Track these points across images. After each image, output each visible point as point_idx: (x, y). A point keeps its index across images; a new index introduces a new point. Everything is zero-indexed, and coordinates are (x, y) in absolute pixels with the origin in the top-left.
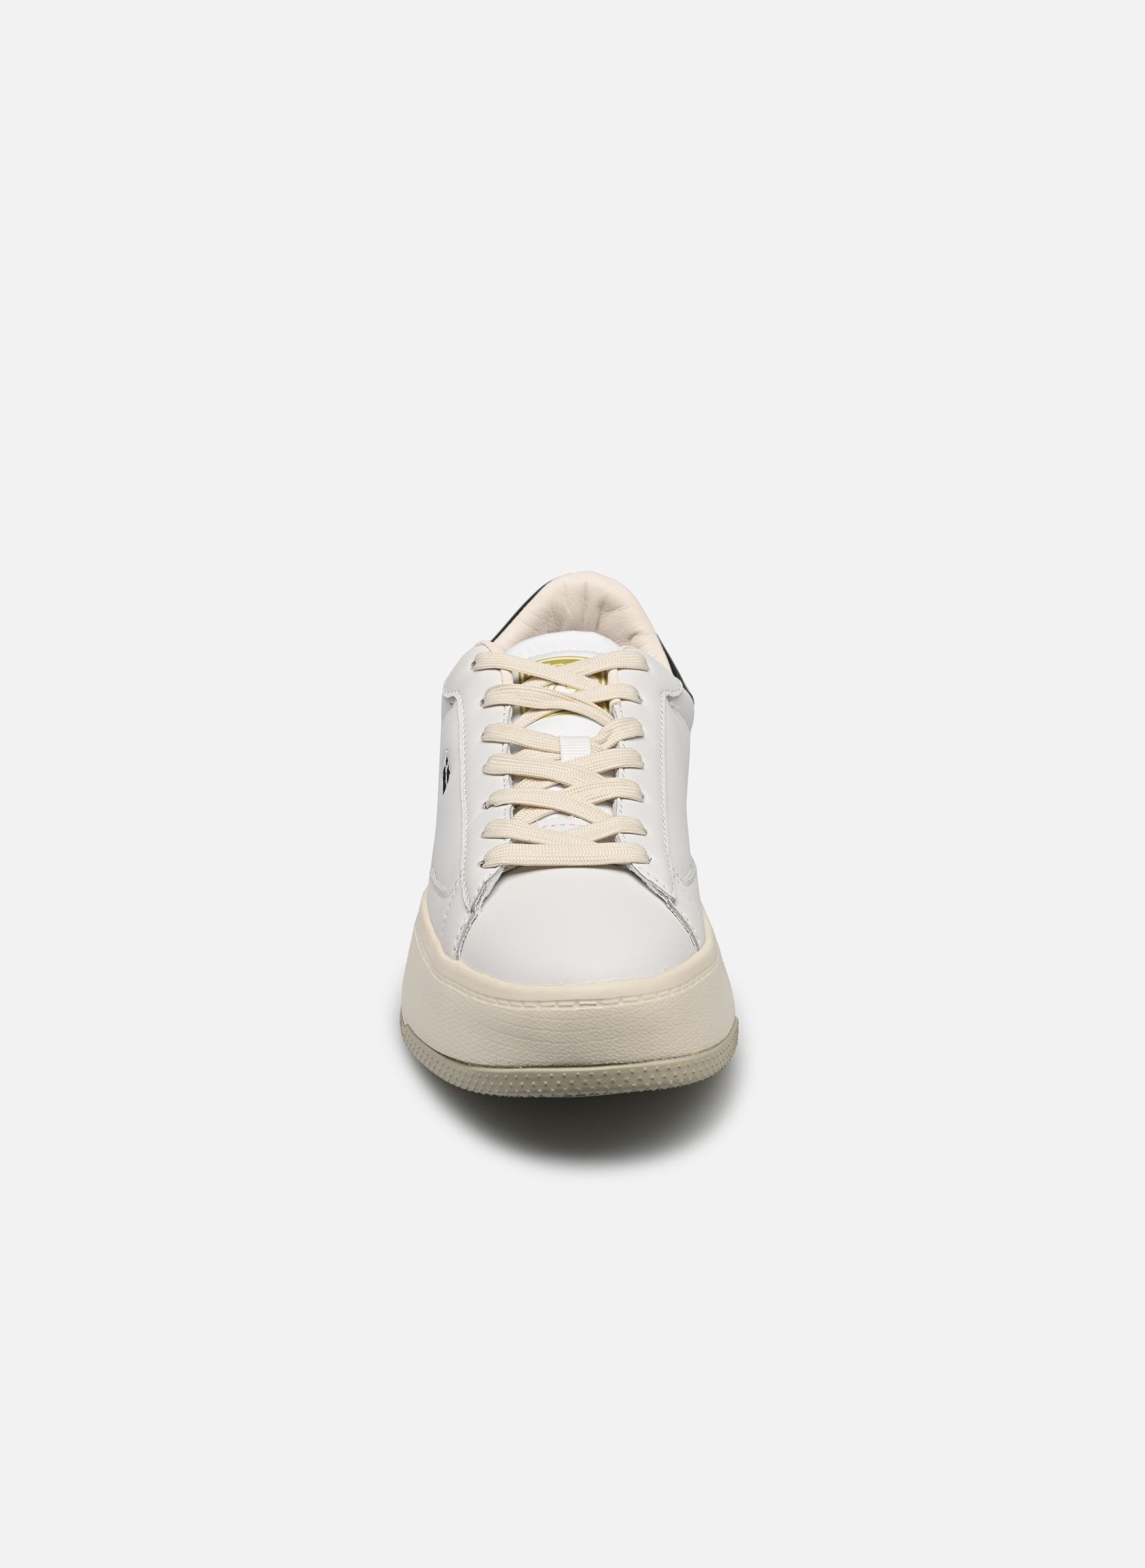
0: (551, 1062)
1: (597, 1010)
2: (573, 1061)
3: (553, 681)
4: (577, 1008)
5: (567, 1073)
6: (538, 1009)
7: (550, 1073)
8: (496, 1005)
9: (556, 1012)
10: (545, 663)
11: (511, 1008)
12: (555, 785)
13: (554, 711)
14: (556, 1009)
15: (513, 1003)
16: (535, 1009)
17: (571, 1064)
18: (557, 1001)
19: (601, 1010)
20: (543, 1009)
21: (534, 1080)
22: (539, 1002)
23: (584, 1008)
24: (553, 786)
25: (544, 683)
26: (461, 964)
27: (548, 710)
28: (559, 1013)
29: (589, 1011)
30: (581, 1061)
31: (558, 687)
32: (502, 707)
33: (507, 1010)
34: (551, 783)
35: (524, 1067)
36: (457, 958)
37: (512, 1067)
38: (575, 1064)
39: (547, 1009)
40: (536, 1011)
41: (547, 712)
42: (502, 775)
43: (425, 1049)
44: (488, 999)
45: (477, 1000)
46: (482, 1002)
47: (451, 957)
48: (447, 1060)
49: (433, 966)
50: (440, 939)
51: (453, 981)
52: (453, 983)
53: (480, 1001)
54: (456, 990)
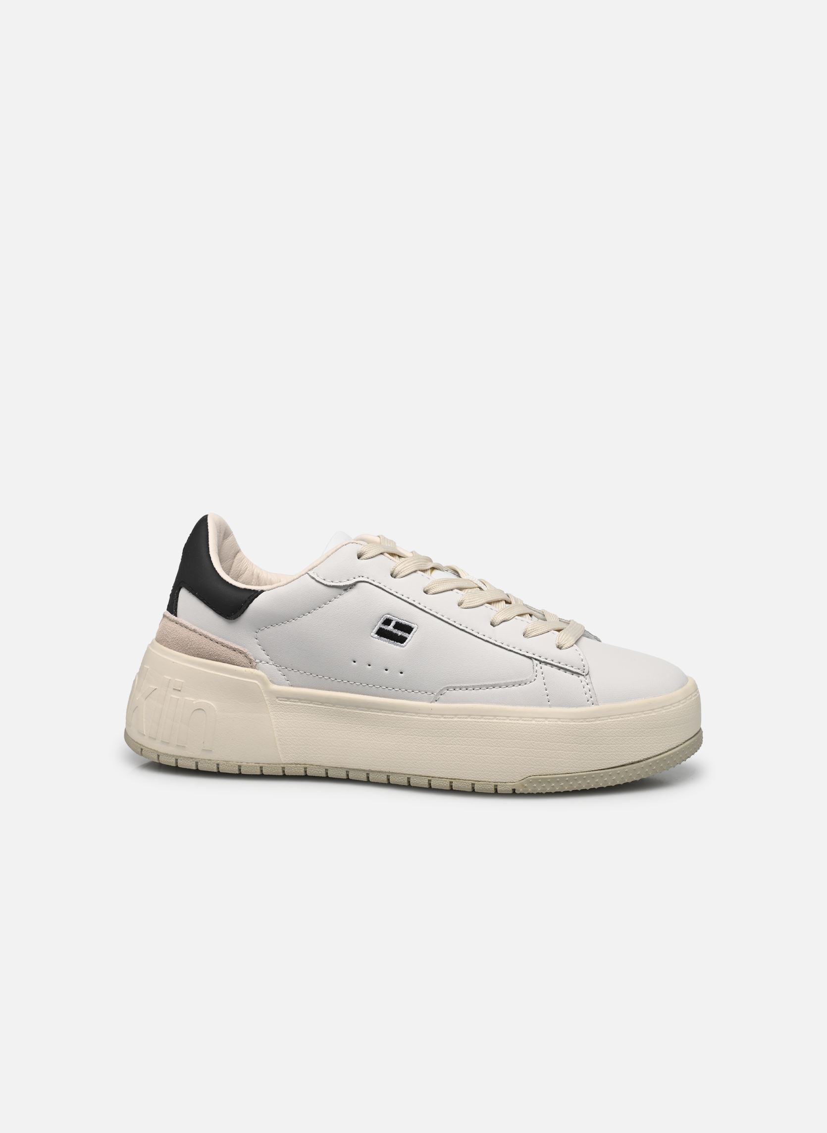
26: (603, 706)
36: (598, 704)
43: (575, 776)
44: (655, 710)
45: (645, 716)
46: (651, 715)
47: (589, 705)
48: (613, 770)
49: (572, 720)
50: (550, 706)
51: (610, 716)
52: (611, 717)
53: (648, 715)
54: (617, 720)
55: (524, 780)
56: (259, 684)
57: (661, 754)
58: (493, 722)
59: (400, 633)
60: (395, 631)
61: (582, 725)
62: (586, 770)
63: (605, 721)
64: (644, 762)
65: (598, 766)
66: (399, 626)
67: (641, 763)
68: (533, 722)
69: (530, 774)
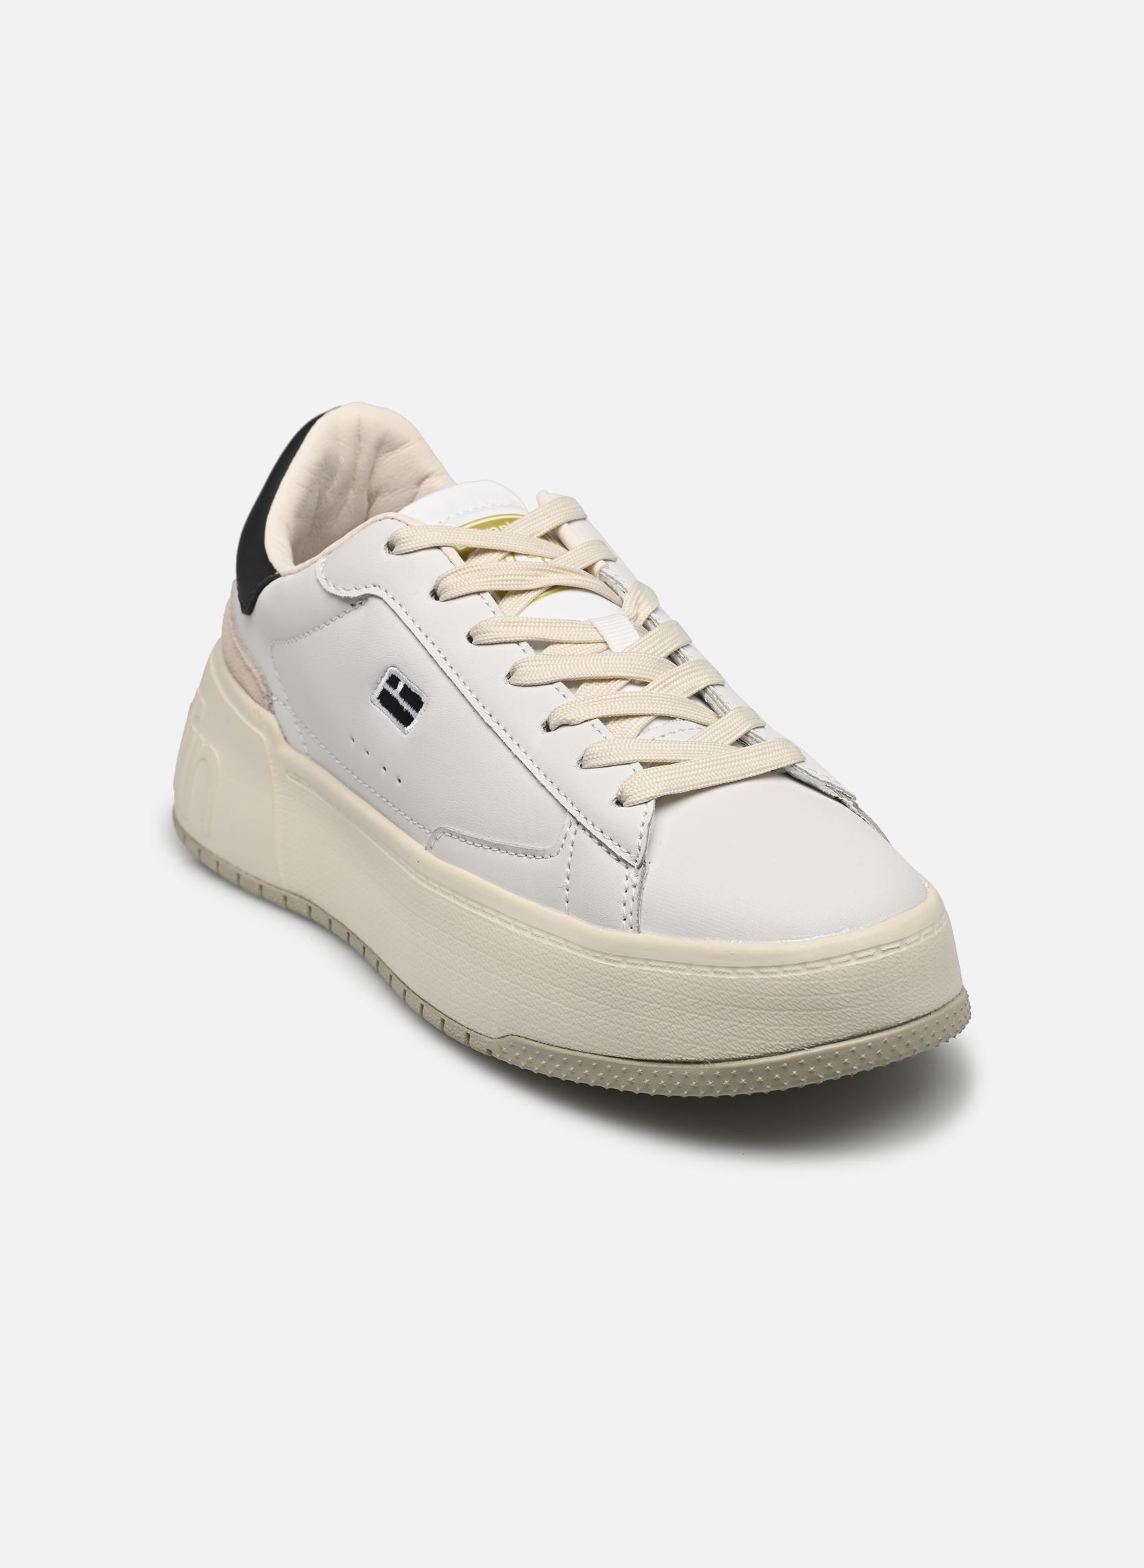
0: (850, 1033)
1: (902, 953)
2: (878, 1025)
3: (509, 550)
4: (880, 956)
5: (873, 1042)
6: (829, 968)
7: (850, 1047)
8: (758, 976)
9: (854, 967)
10: (473, 527)
11: (785, 976)
12: (628, 684)
13: (544, 590)
14: (854, 963)
15: (785, 969)
16: (823, 970)
17: (875, 1030)
18: (852, 953)
19: (906, 952)
20: (836, 967)
21: (829, 1060)
22: (828, 959)
23: (888, 954)
24: (625, 686)
25: (499, 556)
26: (647, 937)
27: (537, 589)
28: (859, 968)
29: (893, 956)
30: (887, 1023)
31: (518, 558)
32: (476, 596)
33: (779, 980)
34: (624, 682)
35: (810, 1047)
36: (639, 931)
37: (793, 1051)
38: (879, 1029)
39: (841, 966)
40: (827, 971)
41: (536, 593)
42: (551, 684)
43: (577, 1057)
44: (738, 971)
45: (715, 976)
46: (728, 977)
47: (624, 930)
48: (646, 1065)
49: (584, 949)
50: (568, 911)
51: (648, 960)
52: (650, 963)
53: (723, 976)
54: (661, 971)
55: (504, 1039)
56: (264, 739)
57: (744, 1059)
58: (476, 915)
59: (406, 707)
60: (401, 701)
61: (598, 964)
62: (601, 1051)
63: (637, 967)
64: (706, 1066)
65: (618, 1049)
66: (408, 693)
67: (701, 1066)
68: (527, 935)
69: (514, 1033)
